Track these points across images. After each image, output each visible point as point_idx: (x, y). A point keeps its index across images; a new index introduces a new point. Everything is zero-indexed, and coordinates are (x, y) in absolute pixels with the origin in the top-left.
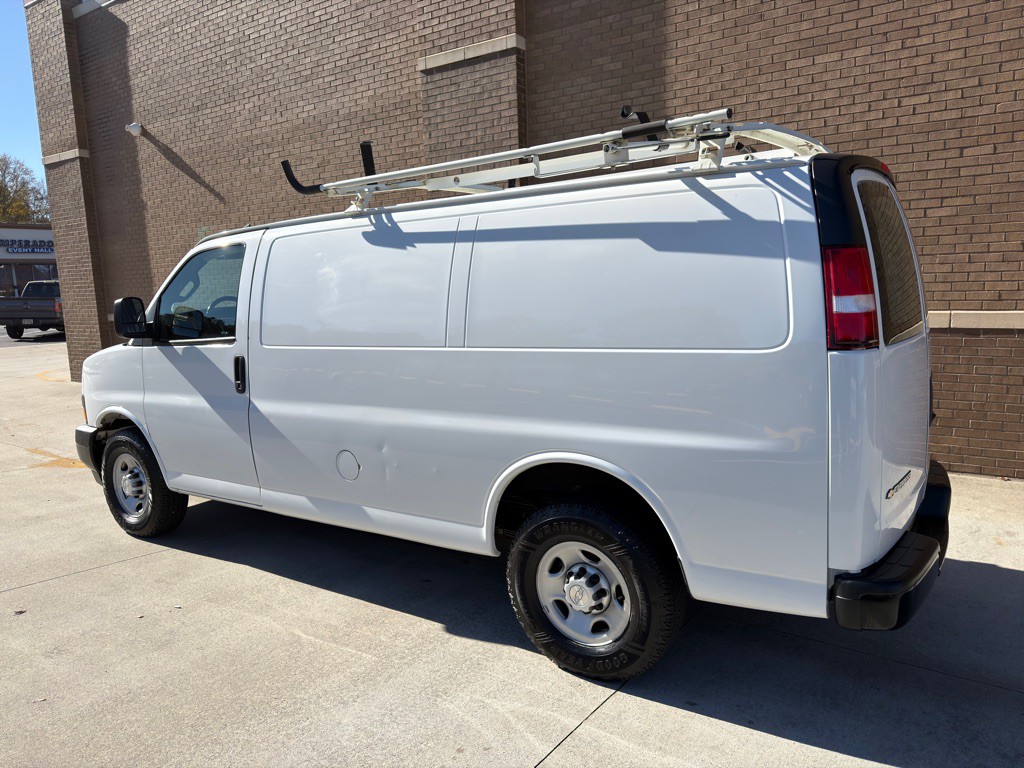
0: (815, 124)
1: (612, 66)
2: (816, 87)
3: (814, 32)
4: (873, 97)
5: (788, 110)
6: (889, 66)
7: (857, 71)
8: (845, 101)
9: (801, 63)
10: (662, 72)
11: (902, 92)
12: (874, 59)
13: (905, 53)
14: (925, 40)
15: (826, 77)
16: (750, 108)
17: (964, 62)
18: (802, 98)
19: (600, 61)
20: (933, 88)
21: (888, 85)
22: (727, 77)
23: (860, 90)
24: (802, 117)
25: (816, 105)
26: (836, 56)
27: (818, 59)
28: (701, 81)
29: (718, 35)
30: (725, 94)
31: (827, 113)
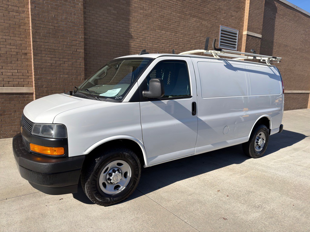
0: (161, 46)
1: (113, 11)
2: (161, 38)
3: (161, 25)
4: (170, 43)
5: (156, 41)
6: (173, 38)
7: (168, 37)
8: (166, 43)
9: (159, 31)
10: (129, 20)
11: (174, 44)
12: (170, 36)
13: (175, 36)
14: (178, 35)
15: (163, 36)
16: (149, 38)
17: (183, 42)
18: (159, 39)
19: (110, 8)
20: (178, 45)
21: (172, 42)
22: (144, 28)
23: (168, 41)
24: (159, 44)
25: (161, 42)
26: (164, 32)
27: (162, 31)
28: (138, 27)
29: (142, 16)
30: (143, 32)
31: (163, 45)
